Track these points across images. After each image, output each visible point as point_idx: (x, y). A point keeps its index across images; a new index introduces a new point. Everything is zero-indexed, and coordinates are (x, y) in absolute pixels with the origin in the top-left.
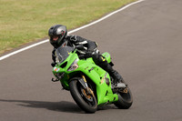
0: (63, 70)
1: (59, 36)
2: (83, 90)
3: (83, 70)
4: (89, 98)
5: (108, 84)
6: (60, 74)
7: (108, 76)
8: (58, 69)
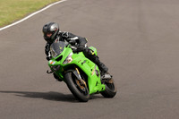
0: (59, 63)
1: (53, 32)
5: (98, 75)
6: (56, 66)
7: (97, 68)
8: (53, 62)
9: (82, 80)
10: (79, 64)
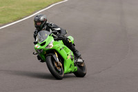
0: (42, 47)
1: (42, 22)
5: (72, 59)
7: (72, 54)
8: (38, 46)
9: (59, 62)
10: (58, 50)
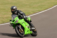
2: (19, 30)
3: (20, 23)
4: (21, 32)
6: (12, 24)
7: (29, 25)
8: (12, 22)
9: (21, 29)
